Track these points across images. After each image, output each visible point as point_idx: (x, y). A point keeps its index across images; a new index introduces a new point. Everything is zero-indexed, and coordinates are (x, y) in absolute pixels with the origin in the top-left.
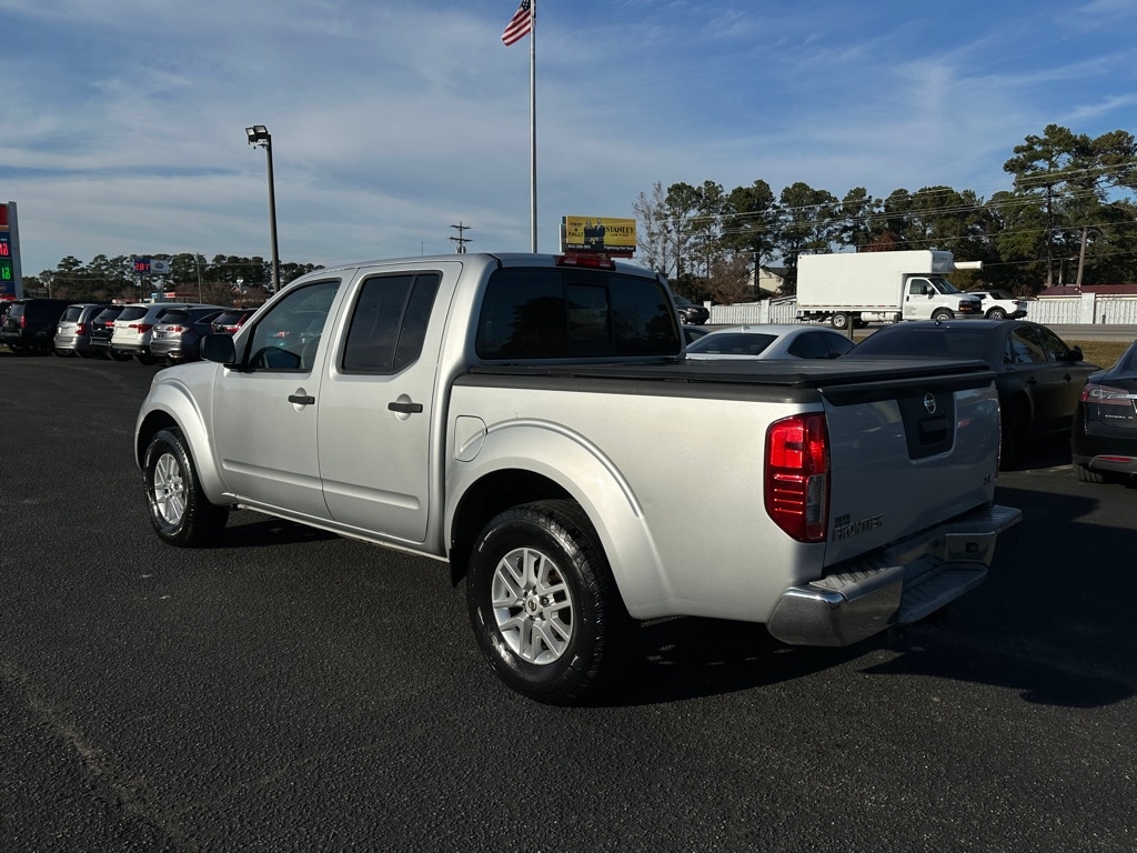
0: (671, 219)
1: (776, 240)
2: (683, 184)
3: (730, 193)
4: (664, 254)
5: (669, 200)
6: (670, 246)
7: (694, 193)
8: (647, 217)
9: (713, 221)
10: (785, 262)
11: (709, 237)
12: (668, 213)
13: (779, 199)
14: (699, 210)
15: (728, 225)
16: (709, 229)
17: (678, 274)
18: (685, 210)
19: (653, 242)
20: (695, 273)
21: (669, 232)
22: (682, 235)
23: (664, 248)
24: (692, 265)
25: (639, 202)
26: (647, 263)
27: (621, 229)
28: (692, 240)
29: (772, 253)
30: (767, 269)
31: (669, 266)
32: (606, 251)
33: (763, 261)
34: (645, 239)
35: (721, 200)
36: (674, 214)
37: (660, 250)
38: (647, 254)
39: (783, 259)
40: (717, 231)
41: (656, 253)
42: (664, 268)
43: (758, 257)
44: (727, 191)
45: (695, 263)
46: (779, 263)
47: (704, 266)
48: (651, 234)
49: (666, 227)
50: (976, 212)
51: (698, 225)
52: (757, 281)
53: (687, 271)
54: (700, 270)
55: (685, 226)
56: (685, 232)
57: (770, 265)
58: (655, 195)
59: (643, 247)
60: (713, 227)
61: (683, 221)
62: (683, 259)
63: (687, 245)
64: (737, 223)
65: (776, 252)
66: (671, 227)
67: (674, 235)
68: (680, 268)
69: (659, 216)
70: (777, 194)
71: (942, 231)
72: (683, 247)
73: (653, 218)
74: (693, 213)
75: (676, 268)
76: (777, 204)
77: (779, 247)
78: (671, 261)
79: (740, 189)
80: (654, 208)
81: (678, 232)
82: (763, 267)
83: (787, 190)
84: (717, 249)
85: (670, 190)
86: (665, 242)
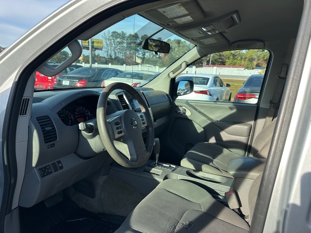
0: (112, 41)
1: (140, 50)
2: (116, 32)
3: (128, 35)
4: (111, 50)
5: (112, 35)
6: (112, 48)
7: (119, 34)
8: (106, 39)
9: (124, 42)
10: (142, 55)
11: (123, 47)
12: (112, 39)
13: (140, 38)
14: (120, 39)
15: (128, 43)
16: (123, 44)
17: (115, 56)
18: (116, 38)
19: (108, 46)
20: (119, 56)
21: (112, 44)
22: (116, 46)
23: (111, 49)
24: (118, 54)
25: (103, 35)
26: (106, 52)
27: (99, 42)
28: (118, 47)
29: (139, 53)
30: (138, 57)
31: (112, 54)
32: (94, 48)
33: (137, 54)
34: (105, 46)
35: (126, 37)
36: (113, 39)
37: (110, 49)
38: (106, 50)
39: (142, 54)
40: (125, 45)
41: (108, 50)
42: (111, 54)
43: (136, 53)
44: (127, 35)
45: (119, 53)
46: (141, 56)
47: (122, 54)
48: (107, 44)
49: (111, 43)
50: (187, 46)
51: (120, 43)
52: (135, 59)
53: (117, 56)
54: (121, 56)
55: (116, 43)
56: (117, 45)
57: (139, 56)
58: (108, 34)
59: (105, 48)
60: (124, 44)
61: (116, 42)
62: (116, 52)
63: (117, 48)
64: (130, 43)
65: (140, 52)
66: (112, 43)
67: (113, 45)
68: (115, 54)
69: (109, 40)
70: (140, 37)
71: (179, 50)
72: (116, 49)
73: (107, 40)
74: (118, 40)
75: (114, 55)
76: (140, 40)
77: (141, 51)
78: (113, 52)
79: (131, 35)
80: (108, 37)
81: (115, 44)
82: (137, 56)
83: (142, 36)
84: (125, 50)
85: (112, 33)
86: (111, 47)
